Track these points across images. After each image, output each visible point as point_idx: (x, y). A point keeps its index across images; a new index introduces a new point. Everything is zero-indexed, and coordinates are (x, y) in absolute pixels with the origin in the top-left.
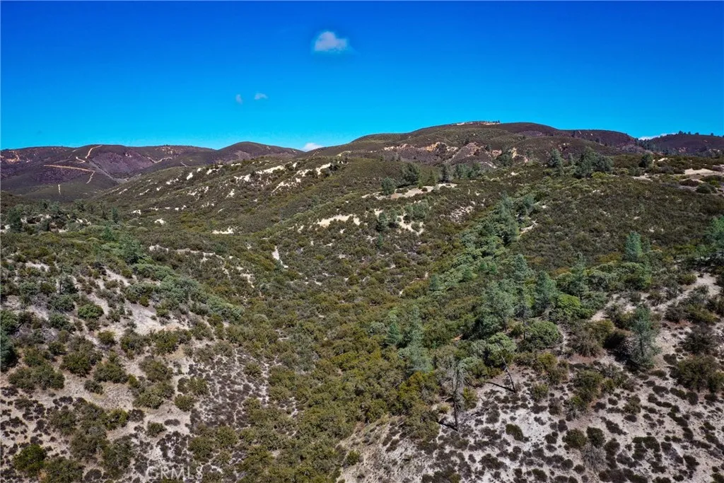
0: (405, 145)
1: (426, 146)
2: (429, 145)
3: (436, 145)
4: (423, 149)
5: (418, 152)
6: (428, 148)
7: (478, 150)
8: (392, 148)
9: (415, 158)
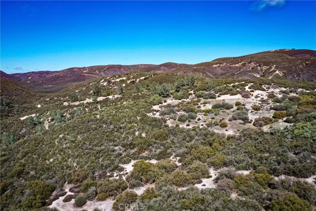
0: (225, 63)
1: (236, 64)
2: (238, 63)
3: (242, 63)
4: (234, 65)
5: (230, 67)
6: (237, 65)
7: (254, 66)
8: (218, 65)
9: (228, 71)
